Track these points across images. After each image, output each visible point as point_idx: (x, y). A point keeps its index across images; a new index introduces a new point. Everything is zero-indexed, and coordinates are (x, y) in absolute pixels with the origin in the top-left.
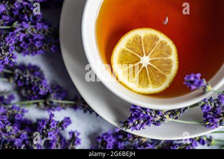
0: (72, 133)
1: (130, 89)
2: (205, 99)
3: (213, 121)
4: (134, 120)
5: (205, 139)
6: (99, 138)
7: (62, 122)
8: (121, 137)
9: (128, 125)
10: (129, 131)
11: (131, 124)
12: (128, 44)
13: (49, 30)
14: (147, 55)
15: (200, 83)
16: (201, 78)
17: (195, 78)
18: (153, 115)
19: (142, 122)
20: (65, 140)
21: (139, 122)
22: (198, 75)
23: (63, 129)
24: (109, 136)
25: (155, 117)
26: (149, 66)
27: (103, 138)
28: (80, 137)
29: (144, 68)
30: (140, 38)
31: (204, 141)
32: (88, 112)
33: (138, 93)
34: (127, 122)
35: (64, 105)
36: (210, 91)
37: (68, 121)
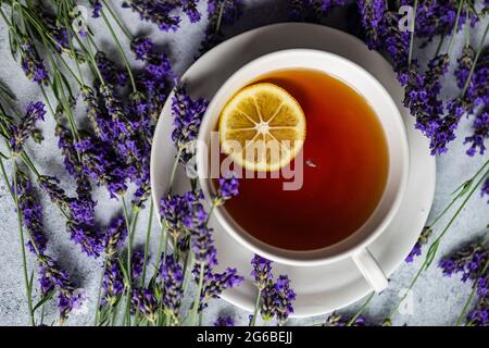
0: (176, 22)
1: (228, 103)
2: (203, 197)
3: (172, 203)
4: (186, 103)
5: (143, 198)
6: (165, 56)
7: (195, 10)
8: (162, 86)
9: (180, 93)
10: (172, 95)
11: (181, 97)
12: (287, 109)
13: (319, 12)
14: (270, 131)
15: (227, 191)
16: (232, 195)
17: (234, 186)
18: (191, 128)
19: (182, 113)
20: (168, 11)
21: (182, 109)
22: (236, 192)
23: (185, 10)
24: (166, 70)
25: (188, 129)
26: (256, 131)
27: (165, 61)
28: (170, 30)
29: (254, 125)
30: (294, 126)
31: (141, 195)
32: (201, 47)
33: (221, 114)
34: (185, 93)
35: (215, 17)
36: (214, 203)
37: (195, 17)
